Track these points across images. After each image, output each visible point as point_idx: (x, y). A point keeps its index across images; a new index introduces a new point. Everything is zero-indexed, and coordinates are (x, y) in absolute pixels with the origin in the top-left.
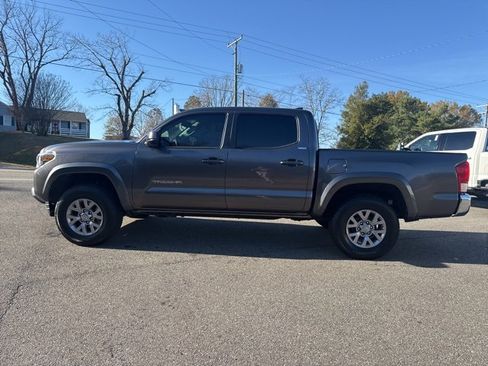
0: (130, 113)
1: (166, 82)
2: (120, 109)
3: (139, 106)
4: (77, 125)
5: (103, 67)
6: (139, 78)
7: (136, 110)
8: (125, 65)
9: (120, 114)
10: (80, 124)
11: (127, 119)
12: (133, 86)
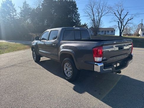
0: (123, 27)
1: (137, 15)
2: (119, 26)
3: (126, 24)
4: (111, 32)
5: (115, 14)
6: (126, 15)
7: (125, 25)
8: (122, 12)
9: (119, 27)
10: (112, 31)
11: (121, 29)
12: (124, 18)
